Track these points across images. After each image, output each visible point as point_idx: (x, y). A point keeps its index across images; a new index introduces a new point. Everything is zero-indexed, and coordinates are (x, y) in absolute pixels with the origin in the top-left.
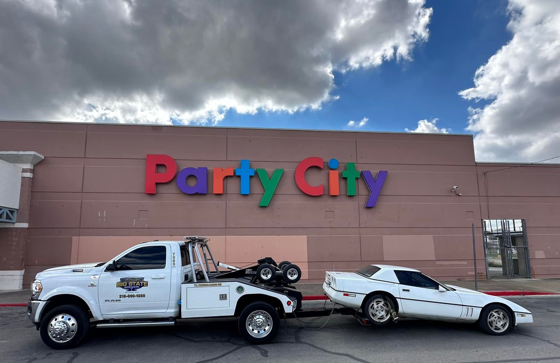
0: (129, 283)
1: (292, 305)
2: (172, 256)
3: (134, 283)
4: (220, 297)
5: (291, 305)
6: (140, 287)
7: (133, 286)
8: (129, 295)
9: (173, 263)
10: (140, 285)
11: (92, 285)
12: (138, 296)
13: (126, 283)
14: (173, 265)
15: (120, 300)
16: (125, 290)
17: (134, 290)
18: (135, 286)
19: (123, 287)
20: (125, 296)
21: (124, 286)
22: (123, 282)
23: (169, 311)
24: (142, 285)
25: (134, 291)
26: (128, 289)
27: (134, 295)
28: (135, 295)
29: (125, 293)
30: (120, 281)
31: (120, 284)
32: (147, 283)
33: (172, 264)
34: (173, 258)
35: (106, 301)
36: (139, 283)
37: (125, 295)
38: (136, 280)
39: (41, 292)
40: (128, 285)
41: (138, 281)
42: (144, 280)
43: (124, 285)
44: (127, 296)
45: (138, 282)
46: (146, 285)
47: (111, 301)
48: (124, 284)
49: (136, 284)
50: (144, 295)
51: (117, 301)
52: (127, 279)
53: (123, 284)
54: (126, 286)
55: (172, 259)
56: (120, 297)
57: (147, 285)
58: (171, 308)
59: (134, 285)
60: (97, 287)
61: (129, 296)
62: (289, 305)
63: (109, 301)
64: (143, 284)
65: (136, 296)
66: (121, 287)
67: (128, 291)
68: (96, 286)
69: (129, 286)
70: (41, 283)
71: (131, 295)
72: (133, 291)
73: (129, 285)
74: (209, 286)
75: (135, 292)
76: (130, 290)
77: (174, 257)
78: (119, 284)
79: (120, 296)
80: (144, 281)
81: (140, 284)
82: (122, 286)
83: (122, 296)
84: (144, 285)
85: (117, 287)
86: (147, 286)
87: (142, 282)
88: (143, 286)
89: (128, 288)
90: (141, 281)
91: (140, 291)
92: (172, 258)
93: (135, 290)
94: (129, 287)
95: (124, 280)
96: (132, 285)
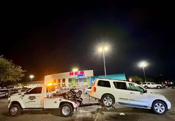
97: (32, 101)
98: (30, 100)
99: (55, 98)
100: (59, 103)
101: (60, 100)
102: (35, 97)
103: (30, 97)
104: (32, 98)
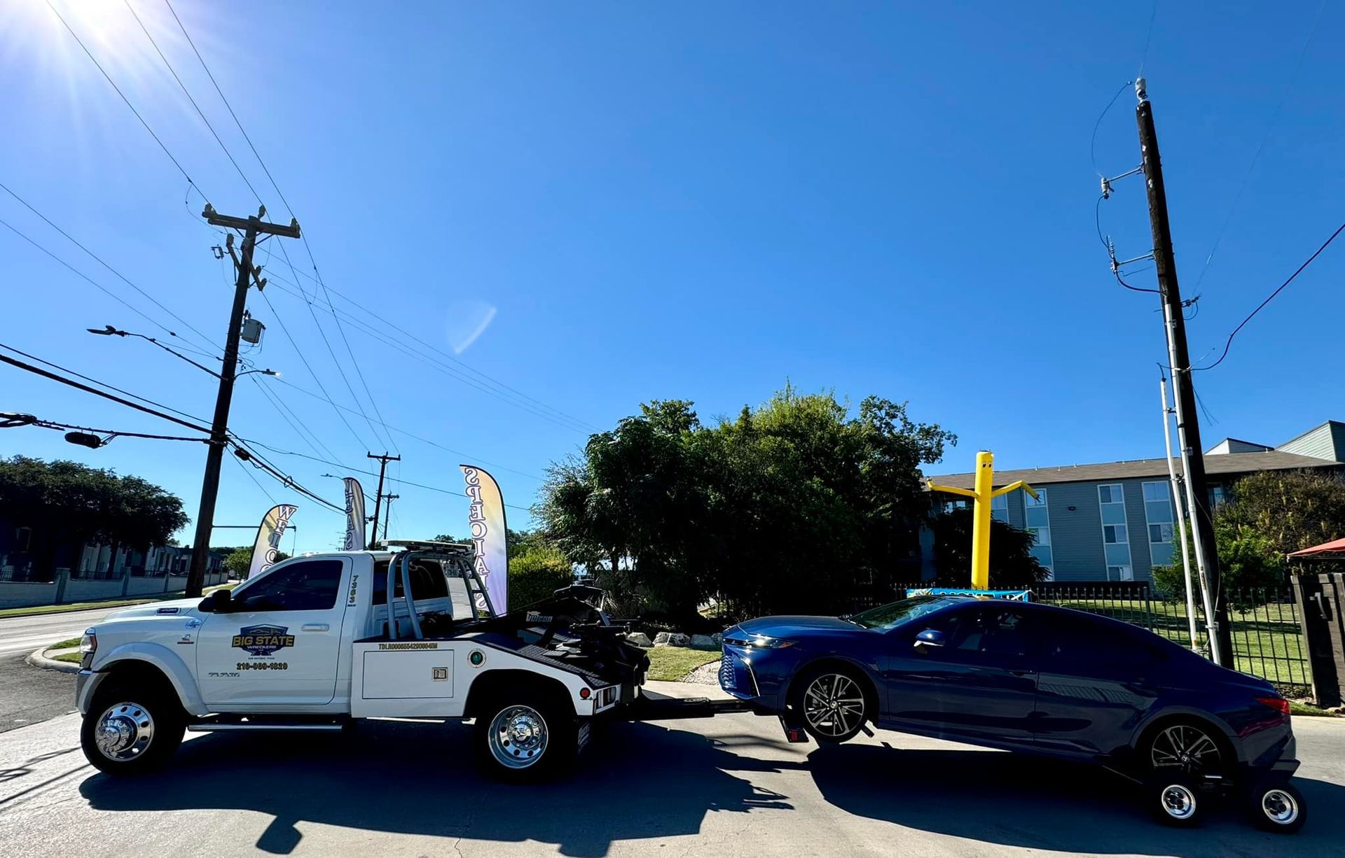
0: (258, 638)
1: (591, 699)
2: (352, 582)
3: (267, 638)
4: (435, 674)
5: (589, 698)
6: (279, 647)
7: (264, 644)
8: (255, 664)
9: (351, 598)
10: (277, 644)
11: (186, 641)
12: (275, 666)
13: (251, 638)
14: (350, 602)
15: (238, 675)
17: (266, 653)
18: (269, 644)
19: (245, 648)
20: (247, 666)
21: (246, 643)
22: (245, 636)
23: (336, 700)
24: (282, 644)
25: (266, 657)
26: (255, 652)
27: (265, 664)
28: (268, 664)
29: (249, 659)
30: (240, 633)
31: (239, 641)
32: (293, 639)
33: (349, 600)
34: (353, 587)
35: (211, 674)
36: (276, 640)
37: (248, 664)
38: (272, 632)
39: (94, 653)
40: (254, 644)
41: (275, 634)
42: (287, 633)
43: (248, 642)
44: (252, 667)
45: (275, 638)
46: (289, 642)
47: (222, 675)
48: (248, 639)
49: (270, 640)
50: (285, 664)
51: (231, 675)
52: (254, 631)
53: (244, 641)
54: (251, 645)
55: (351, 589)
56: (239, 669)
57: (293, 643)
58: (342, 695)
59: (267, 643)
60: (195, 644)
61: (255, 666)
62: (585, 698)
63: (216, 675)
64: (285, 640)
65: (269, 667)
66: (240, 646)
67: (255, 655)
68: (192, 643)
69: (256, 645)
70: (94, 634)
71: (260, 664)
72: (264, 657)
73: (257, 643)
74: (410, 649)
75: (268, 658)
76: (258, 653)
77: (355, 584)
78: (237, 640)
79: (238, 665)
80: (288, 635)
81: (279, 640)
82: (242, 644)
83: (242, 667)
84: (287, 644)
85: (233, 646)
86: (293, 646)
87: (282, 638)
88: (284, 645)
89: (255, 650)
90: (281, 635)
92: (351, 585)
93: (267, 655)
94: (257, 647)
95: (248, 633)
96: (262, 643)
99: (436, 646)
100: (464, 678)
103: (245, 632)
104: (260, 640)
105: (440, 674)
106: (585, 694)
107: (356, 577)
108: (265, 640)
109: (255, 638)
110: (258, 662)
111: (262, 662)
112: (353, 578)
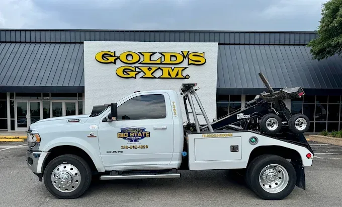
1: (312, 158)
4: (231, 149)
5: (310, 158)
6: (142, 138)
7: (135, 136)
10: (142, 136)
11: (92, 136)
12: (141, 147)
13: (127, 133)
14: (174, 115)
15: (122, 152)
16: (127, 141)
17: (135, 141)
18: (137, 137)
19: (124, 138)
20: (127, 147)
23: (172, 162)
26: (130, 140)
28: (138, 146)
30: (120, 131)
31: (121, 135)
35: (107, 152)
38: (138, 130)
39: (39, 143)
40: (129, 136)
42: (146, 131)
44: (129, 148)
45: (140, 133)
47: (113, 152)
49: (137, 134)
50: (147, 146)
51: (119, 152)
52: (128, 130)
53: (124, 135)
55: (173, 109)
56: (122, 149)
57: (150, 135)
58: (175, 160)
60: (97, 137)
61: (131, 147)
62: (308, 158)
63: (110, 152)
64: (145, 134)
66: (122, 137)
67: (130, 142)
73: (131, 136)
75: (138, 143)
76: (132, 141)
77: (174, 106)
81: (142, 134)
83: (124, 148)
84: (147, 136)
85: (118, 138)
86: (150, 137)
87: (144, 133)
88: (145, 136)
91: (142, 142)
92: (172, 107)
94: (131, 138)
95: (125, 131)
96: (133, 135)
97: (136, 147)
98: (126, 143)
99: (232, 135)
100: (247, 150)
101: (253, 141)
102: (143, 130)
103: (123, 131)
104: (132, 134)
105: (234, 149)
106: (308, 156)
107: (174, 102)
108: (135, 134)
109: (129, 133)
110: (132, 145)
111: (135, 145)
112: (172, 104)
